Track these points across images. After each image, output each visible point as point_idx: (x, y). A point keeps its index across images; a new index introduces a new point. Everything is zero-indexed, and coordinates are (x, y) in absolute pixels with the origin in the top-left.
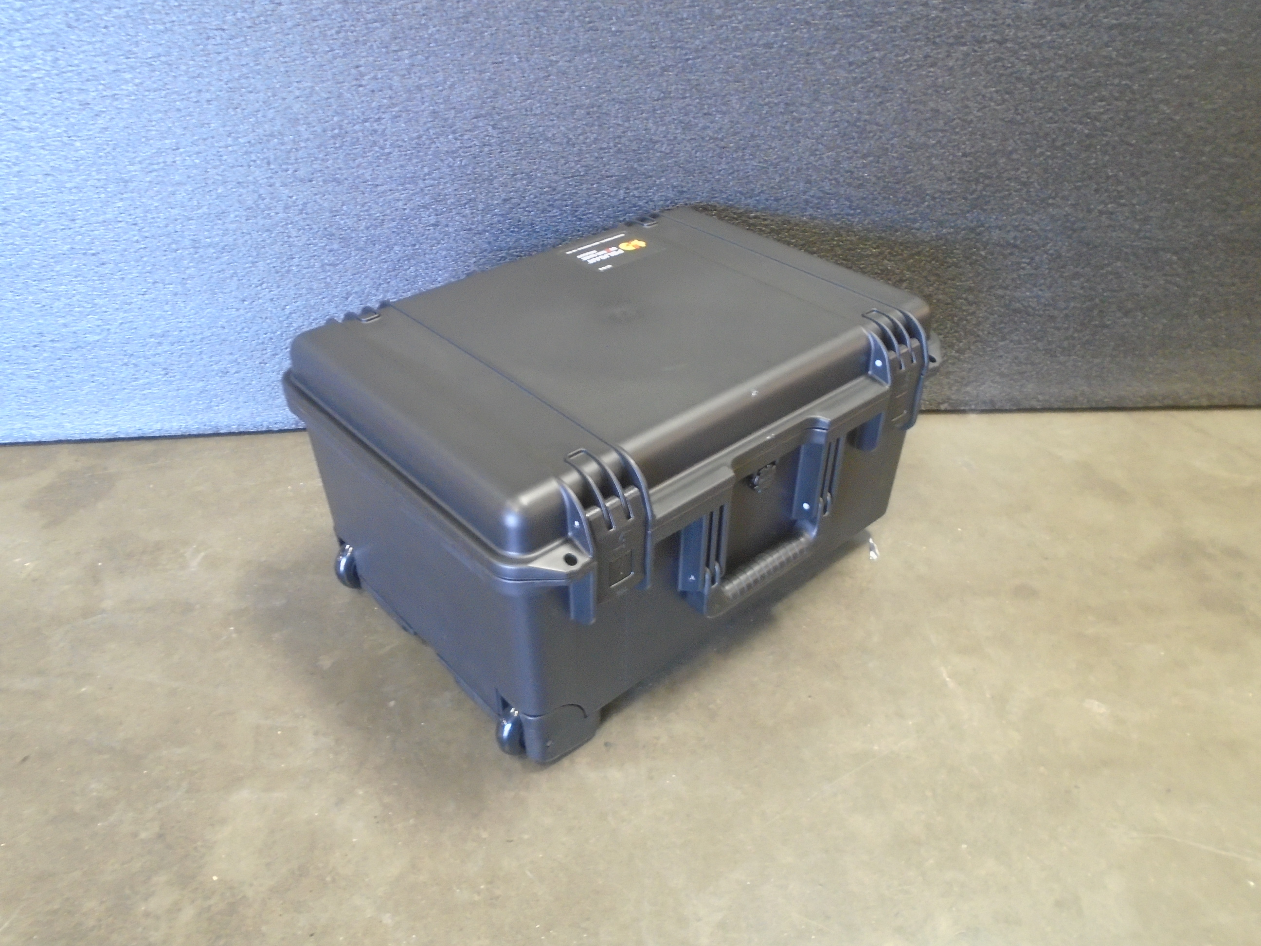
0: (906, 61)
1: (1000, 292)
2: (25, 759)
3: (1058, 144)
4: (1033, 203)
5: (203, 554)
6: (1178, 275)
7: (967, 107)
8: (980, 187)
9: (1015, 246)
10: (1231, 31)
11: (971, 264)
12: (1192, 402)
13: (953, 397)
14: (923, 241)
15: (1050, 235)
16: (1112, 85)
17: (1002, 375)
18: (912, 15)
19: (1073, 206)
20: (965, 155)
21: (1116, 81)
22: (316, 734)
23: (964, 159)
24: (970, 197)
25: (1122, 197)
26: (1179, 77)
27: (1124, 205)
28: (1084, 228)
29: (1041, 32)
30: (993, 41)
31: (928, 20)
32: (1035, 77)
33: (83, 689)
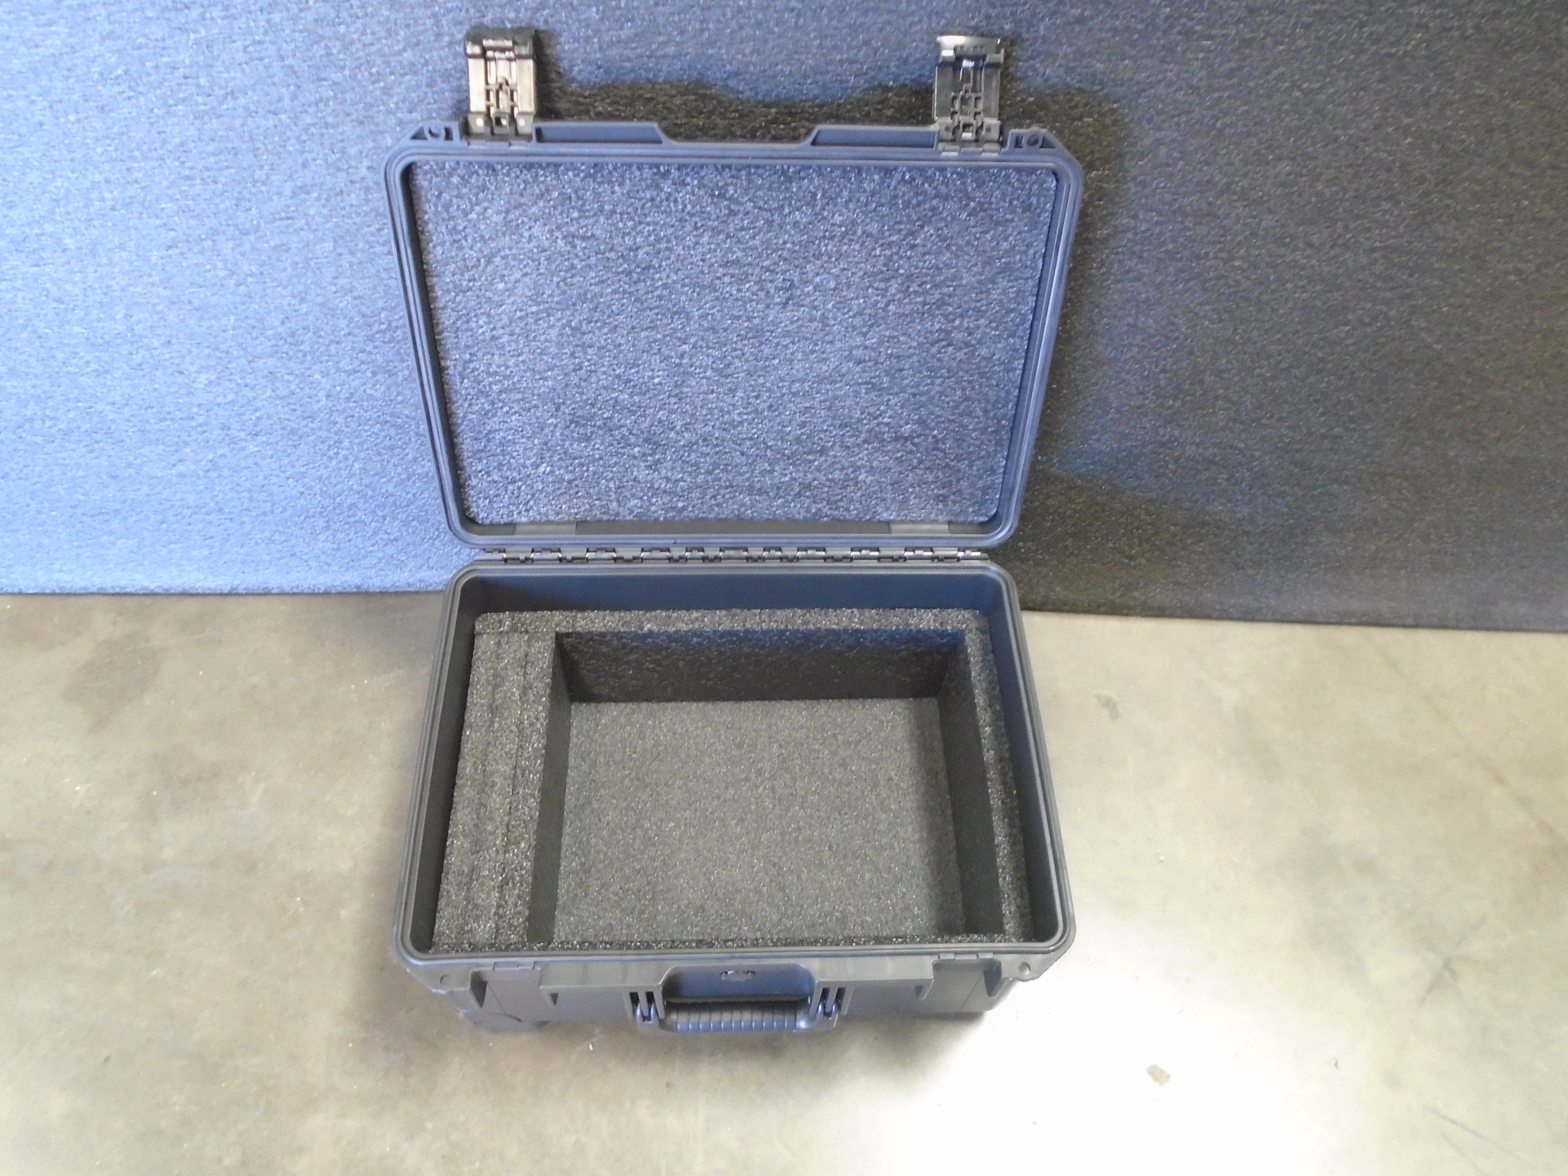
0: (1103, 274)
1: (1187, 505)
2: (107, 1060)
3: (1283, 365)
4: (1242, 422)
5: (262, 786)
6: (1406, 500)
7: (1173, 324)
8: (1178, 404)
9: (1212, 462)
10: (1528, 261)
11: (1156, 477)
12: (1396, 621)
13: (1117, 601)
14: (1101, 452)
15: (1257, 454)
16: (1363, 309)
17: (1177, 583)
18: (1116, 227)
19: (1288, 428)
20: (1164, 371)
21: (1369, 305)
22: (386, 1049)
23: (1162, 375)
24: (1164, 412)
25: (1352, 422)
26: (1450, 305)
27: (1354, 430)
28: (1298, 451)
29: (1282, 250)
30: (1216, 258)
31: (1136, 234)
32: (1264, 298)
33: (154, 973)
